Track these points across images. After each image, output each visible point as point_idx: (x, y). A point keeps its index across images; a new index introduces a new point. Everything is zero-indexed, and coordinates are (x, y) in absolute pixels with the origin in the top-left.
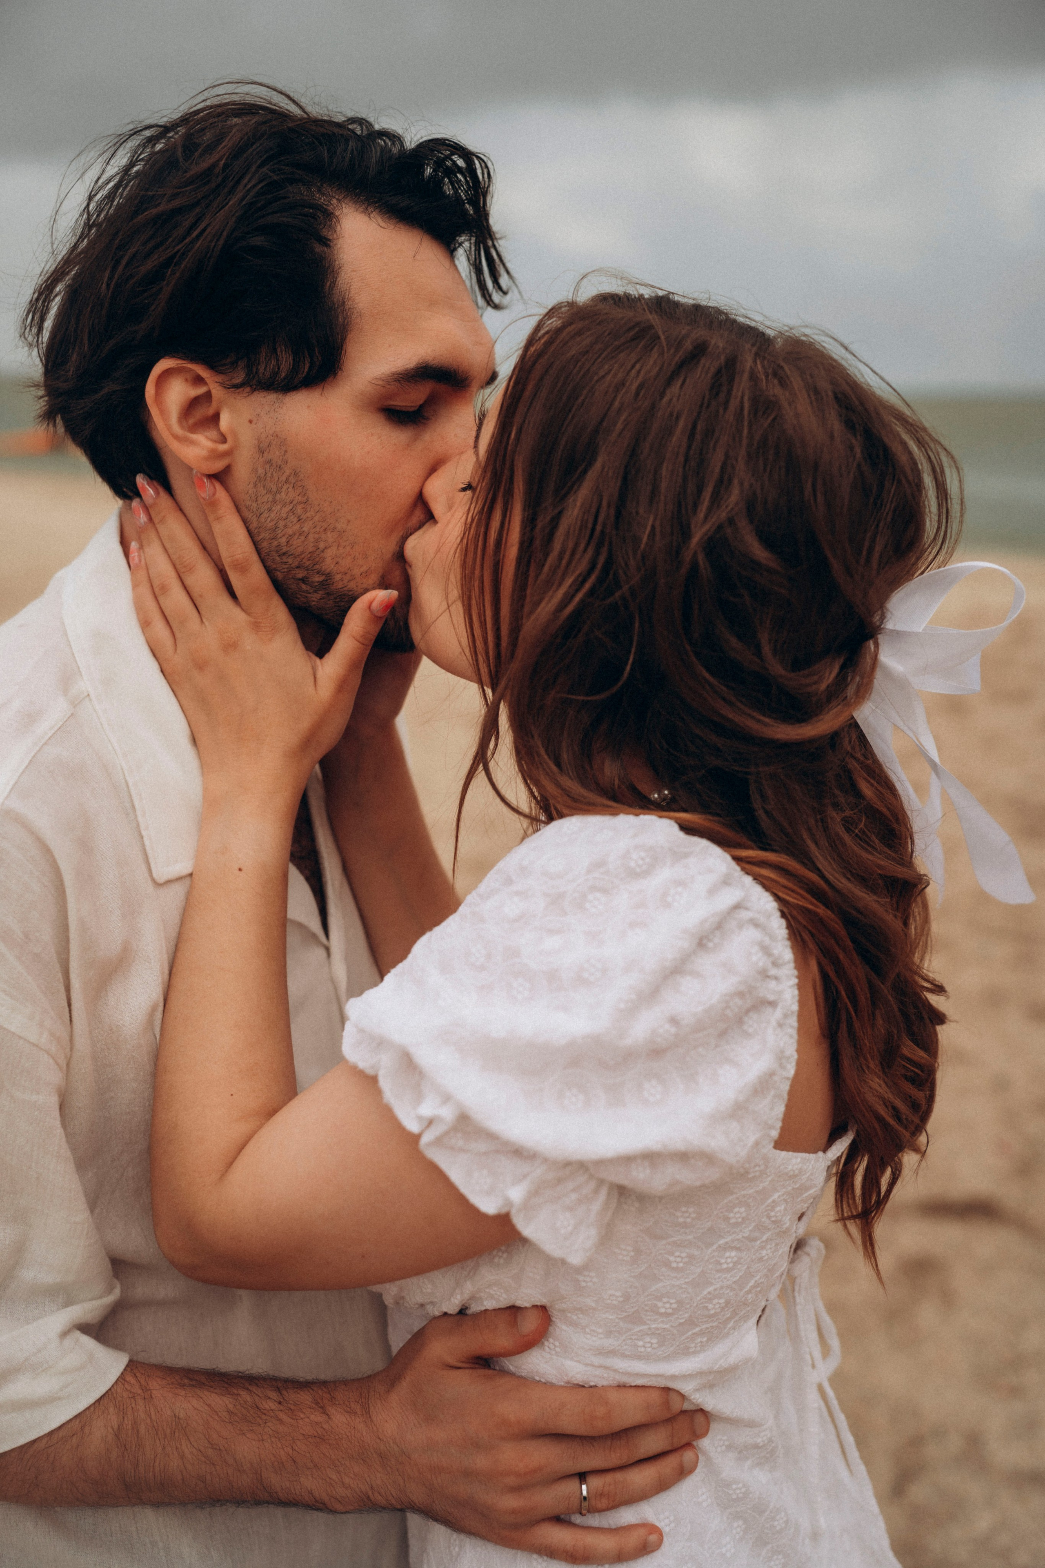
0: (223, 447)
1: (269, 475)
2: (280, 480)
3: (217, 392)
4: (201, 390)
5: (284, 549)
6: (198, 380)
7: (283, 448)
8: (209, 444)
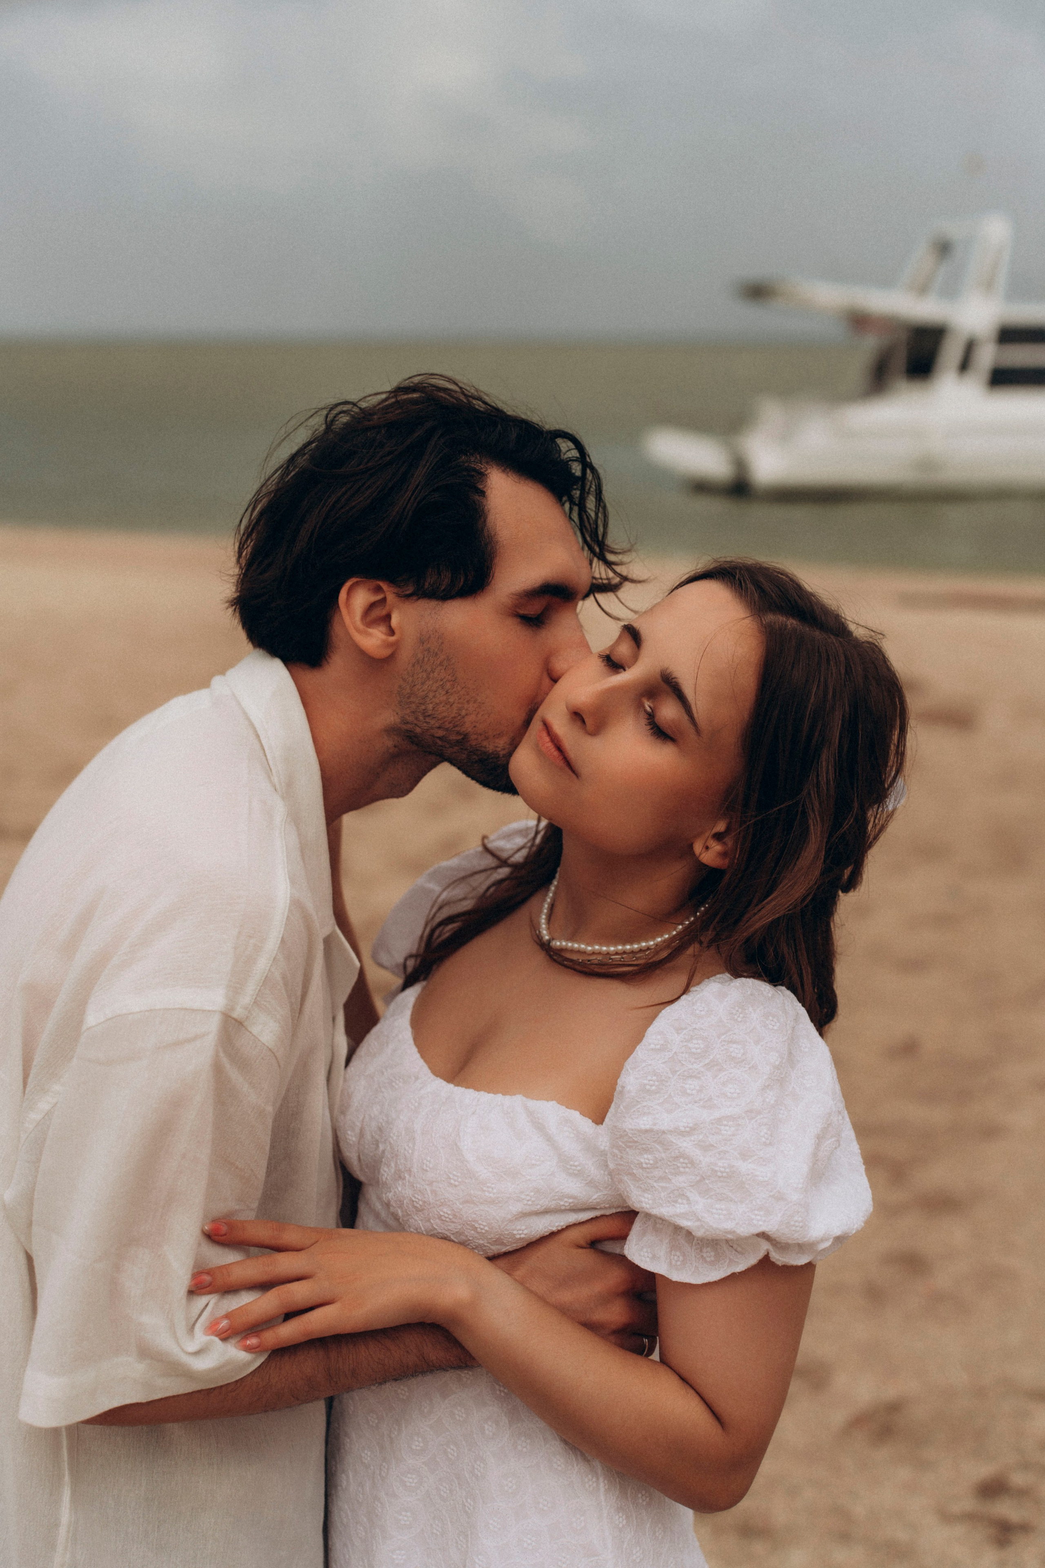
0: (392, 639)
1: (426, 659)
2: (435, 664)
3: (391, 597)
4: (379, 597)
5: (430, 712)
6: (378, 589)
7: (440, 641)
8: (383, 637)
